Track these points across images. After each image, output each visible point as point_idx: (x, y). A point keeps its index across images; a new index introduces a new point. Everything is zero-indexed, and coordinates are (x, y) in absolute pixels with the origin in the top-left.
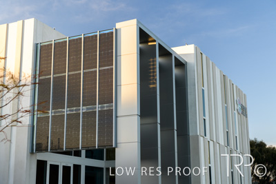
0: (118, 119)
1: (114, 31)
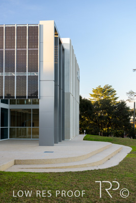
0: (41, 82)
1: (39, 26)
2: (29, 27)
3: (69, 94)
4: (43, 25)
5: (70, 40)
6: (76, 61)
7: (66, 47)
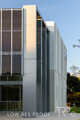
1: (22, 10)
2: (13, 11)
3: (54, 71)
4: (26, 9)
5: (55, 23)
6: (62, 42)
7: (51, 30)
